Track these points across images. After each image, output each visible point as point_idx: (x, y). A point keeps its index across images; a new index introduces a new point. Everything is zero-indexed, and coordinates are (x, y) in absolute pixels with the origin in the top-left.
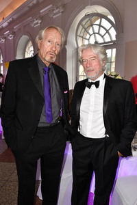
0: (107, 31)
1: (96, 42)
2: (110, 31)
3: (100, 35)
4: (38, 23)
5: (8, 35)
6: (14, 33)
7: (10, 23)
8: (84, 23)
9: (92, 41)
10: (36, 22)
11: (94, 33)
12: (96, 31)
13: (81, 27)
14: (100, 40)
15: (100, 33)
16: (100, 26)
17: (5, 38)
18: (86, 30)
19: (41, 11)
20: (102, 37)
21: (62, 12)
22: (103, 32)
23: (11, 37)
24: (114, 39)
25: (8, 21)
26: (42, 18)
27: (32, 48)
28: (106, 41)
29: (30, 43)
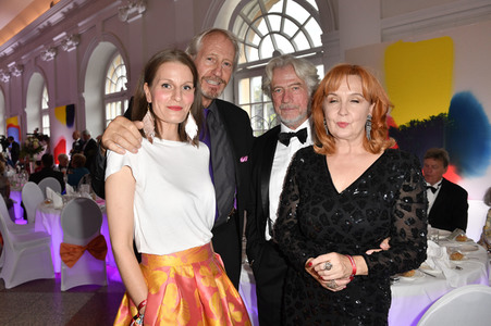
0: (301, 28)
1: (276, 53)
2: (306, 27)
3: (285, 36)
4: (136, 13)
5: (64, 42)
6: (78, 37)
7: (68, 15)
8: (245, 11)
9: (267, 52)
10: (134, 9)
11: (271, 33)
12: (276, 27)
13: (239, 20)
14: (286, 48)
15: (285, 31)
16: (283, 15)
17: (56, 49)
18: (252, 26)
20: (290, 40)
22: (290, 28)
23: (70, 47)
24: (318, 43)
25: (65, 9)
26: (147, 2)
27: (123, 71)
28: (300, 48)
29: (119, 60)
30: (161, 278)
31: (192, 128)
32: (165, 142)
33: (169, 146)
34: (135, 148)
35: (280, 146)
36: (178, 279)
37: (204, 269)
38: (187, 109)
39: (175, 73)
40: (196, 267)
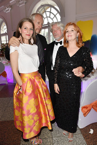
0: (55, 16)
1: (48, 23)
4: (8, 10)
8: (40, 10)
11: (47, 17)
14: (51, 21)
15: (51, 17)
16: (50, 12)
19: (11, 2)
20: (52, 19)
21: (25, 3)
24: (59, 20)
26: (11, 7)
27: (5, 27)
28: (55, 21)
29: (4, 24)
31: (32, 41)
32: (25, 44)
34: (18, 45)
36: (30, 79)
37: (37, 77)
38: (31, 35)
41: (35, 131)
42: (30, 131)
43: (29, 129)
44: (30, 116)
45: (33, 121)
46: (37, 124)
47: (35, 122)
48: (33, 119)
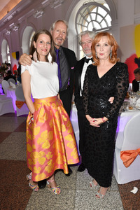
0: (104, 18)
1: (94, 29)
2: (106, 18)
3: (97, 22)
4: (40, 14)
5: (14, 27)
6: (18, 25)
7: (14, 16)
8: (82, 12)
9: (90, 29)
10: (39, 13)
11: (92, 21)
12: (94, 19)
13: (80, 16)
14: (98, 27)
15: (98, 20)
16: (97, 13)
17: (11, 30)
18: (84, 18)
19: (43, 3)
20: (99, 23)
21: (62, 3)
22: (99, 19)
23: (16, 29)
24: (110, 25)
26: (43, 9)
28: (103, 27)
30: (39, 106)
31: (50, 58)
32: (41, 62)
33: (42, 63)
34: (30, 64)
35: (85, 63)
36: (45, 107)
37: (54, 104)
38: (48, 50)
39: (44, 38)
40: (51, 103)
41: (46, 173)
42: (41, 172)
43: (40, 169)
44: (42, 153)
45: (45, 159)
46: (50, 163)
47: (48, 160)
48: (45, 156)
